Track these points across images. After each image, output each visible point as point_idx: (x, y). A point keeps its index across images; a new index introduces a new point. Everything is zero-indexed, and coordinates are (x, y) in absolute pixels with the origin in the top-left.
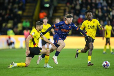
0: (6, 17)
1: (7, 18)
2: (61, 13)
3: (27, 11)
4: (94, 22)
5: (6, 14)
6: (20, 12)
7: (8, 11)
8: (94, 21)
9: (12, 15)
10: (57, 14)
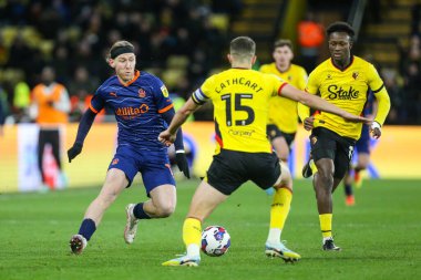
0: (157, 40)
1: (164, 45)
2: (401, 22)
3: (248, 14)
4: (354, 76)
5: (157, 28)
6: (219, 21)
7: (167, 17)
8: (355, 71)
9: (183, 34)
10: (383, 30)
